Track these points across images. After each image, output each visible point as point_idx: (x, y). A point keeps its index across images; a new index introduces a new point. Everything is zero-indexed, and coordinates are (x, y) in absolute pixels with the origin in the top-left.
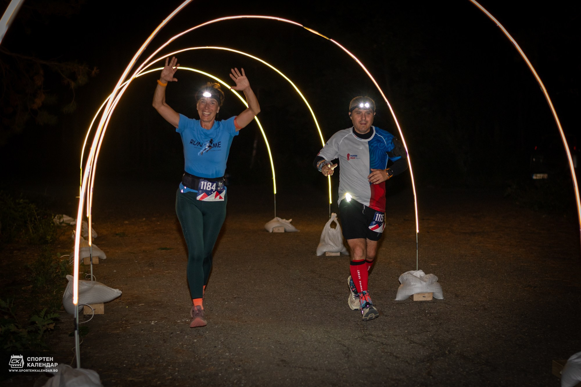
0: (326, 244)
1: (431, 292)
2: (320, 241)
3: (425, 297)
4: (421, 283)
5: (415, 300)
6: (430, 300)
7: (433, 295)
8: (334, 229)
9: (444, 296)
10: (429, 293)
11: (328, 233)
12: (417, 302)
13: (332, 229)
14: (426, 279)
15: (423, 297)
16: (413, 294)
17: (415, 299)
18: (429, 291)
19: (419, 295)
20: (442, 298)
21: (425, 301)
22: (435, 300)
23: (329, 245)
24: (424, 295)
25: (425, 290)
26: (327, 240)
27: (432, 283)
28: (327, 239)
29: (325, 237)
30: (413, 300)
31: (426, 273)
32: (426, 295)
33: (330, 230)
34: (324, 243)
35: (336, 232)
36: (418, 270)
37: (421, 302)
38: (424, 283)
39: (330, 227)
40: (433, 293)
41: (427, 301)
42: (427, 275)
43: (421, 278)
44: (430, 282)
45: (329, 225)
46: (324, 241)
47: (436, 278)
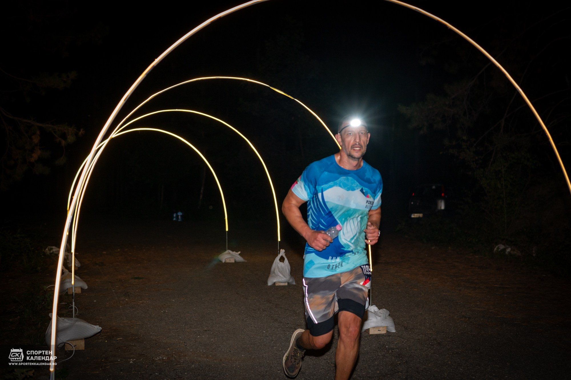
0: (276, 276)
1: (385, 326)
2: (271, 273)
3: (380, 331)
4: (376, 318)
5: (371, 334)
6: (385, 333)
7: (387, 329)
8: (282, 263)
9: (396, 329)
10: (383, 327)
11: (278, 266)
12: (373, 335)
13: (281, 263)
14: (380, 314)
15: (378, 330)
16: (369, 328)
17: (372, 332)
18: (383, 325)
19: (374, 329)
20: (394, 331)
21: (380, 334)
22: (388, 334)
23: (279, 277)
24: (379, 328)
25: (380, 324)
26: (277, 273)
27: (386, 318)
28: (277, 271)
29: (275, 269)
30: (369, 334)
31: (379, 309)
32: (381, 329)
33: (279, 263)
34: (274, 275)
35: (284, 265)
36: (371, 305)
37: (377, 336)
38: (379, 318)
39: (279, 261)
40: (387, 326)
41: (382, 334)
42: (381, 310)
43: (375, 313)
44: (384, 316)
45: (279, 259)
46: (274, 272)
47: (388, 313)
